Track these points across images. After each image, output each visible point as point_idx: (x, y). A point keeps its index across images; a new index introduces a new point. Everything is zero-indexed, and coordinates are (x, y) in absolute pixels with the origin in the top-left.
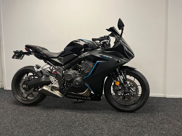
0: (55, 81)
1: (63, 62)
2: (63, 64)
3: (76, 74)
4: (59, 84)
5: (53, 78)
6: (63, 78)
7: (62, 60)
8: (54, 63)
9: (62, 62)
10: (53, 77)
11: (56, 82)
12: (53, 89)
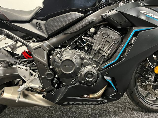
0: (32, 75)
1: (45, 31)
2: (46, 36)
3: (82, 59)
4: (42, 80)
5: (26, 70)
6: (51, 67)
7: (43, 27)
8: (23, 34)
9: (43, 32)
10: (25, 68)
11: (33, 77)
12: (26, 92)
